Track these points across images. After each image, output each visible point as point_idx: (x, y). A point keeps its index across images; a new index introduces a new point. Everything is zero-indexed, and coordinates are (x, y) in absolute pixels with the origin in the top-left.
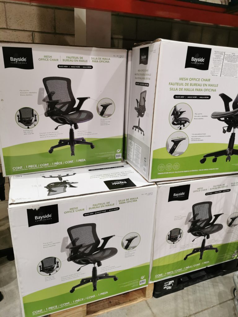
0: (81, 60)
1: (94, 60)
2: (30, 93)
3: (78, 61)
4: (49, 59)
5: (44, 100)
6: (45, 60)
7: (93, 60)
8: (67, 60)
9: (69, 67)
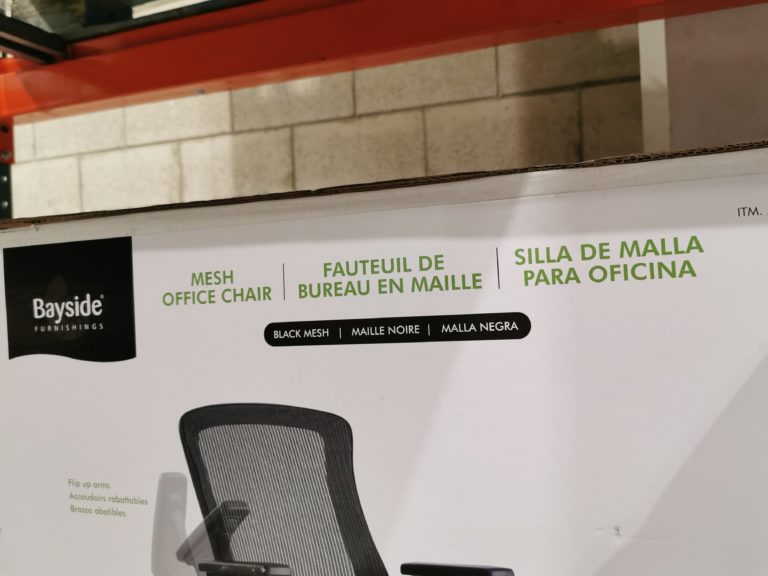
0: (430, 275)
1: (535, 268)
2: (115, 500)
3: (407, 286)
4: (219, 289)
5: (185, 554)
6: (196, 298)
7: (527, 266)
8: (327, 292)
9: (340, 332)
